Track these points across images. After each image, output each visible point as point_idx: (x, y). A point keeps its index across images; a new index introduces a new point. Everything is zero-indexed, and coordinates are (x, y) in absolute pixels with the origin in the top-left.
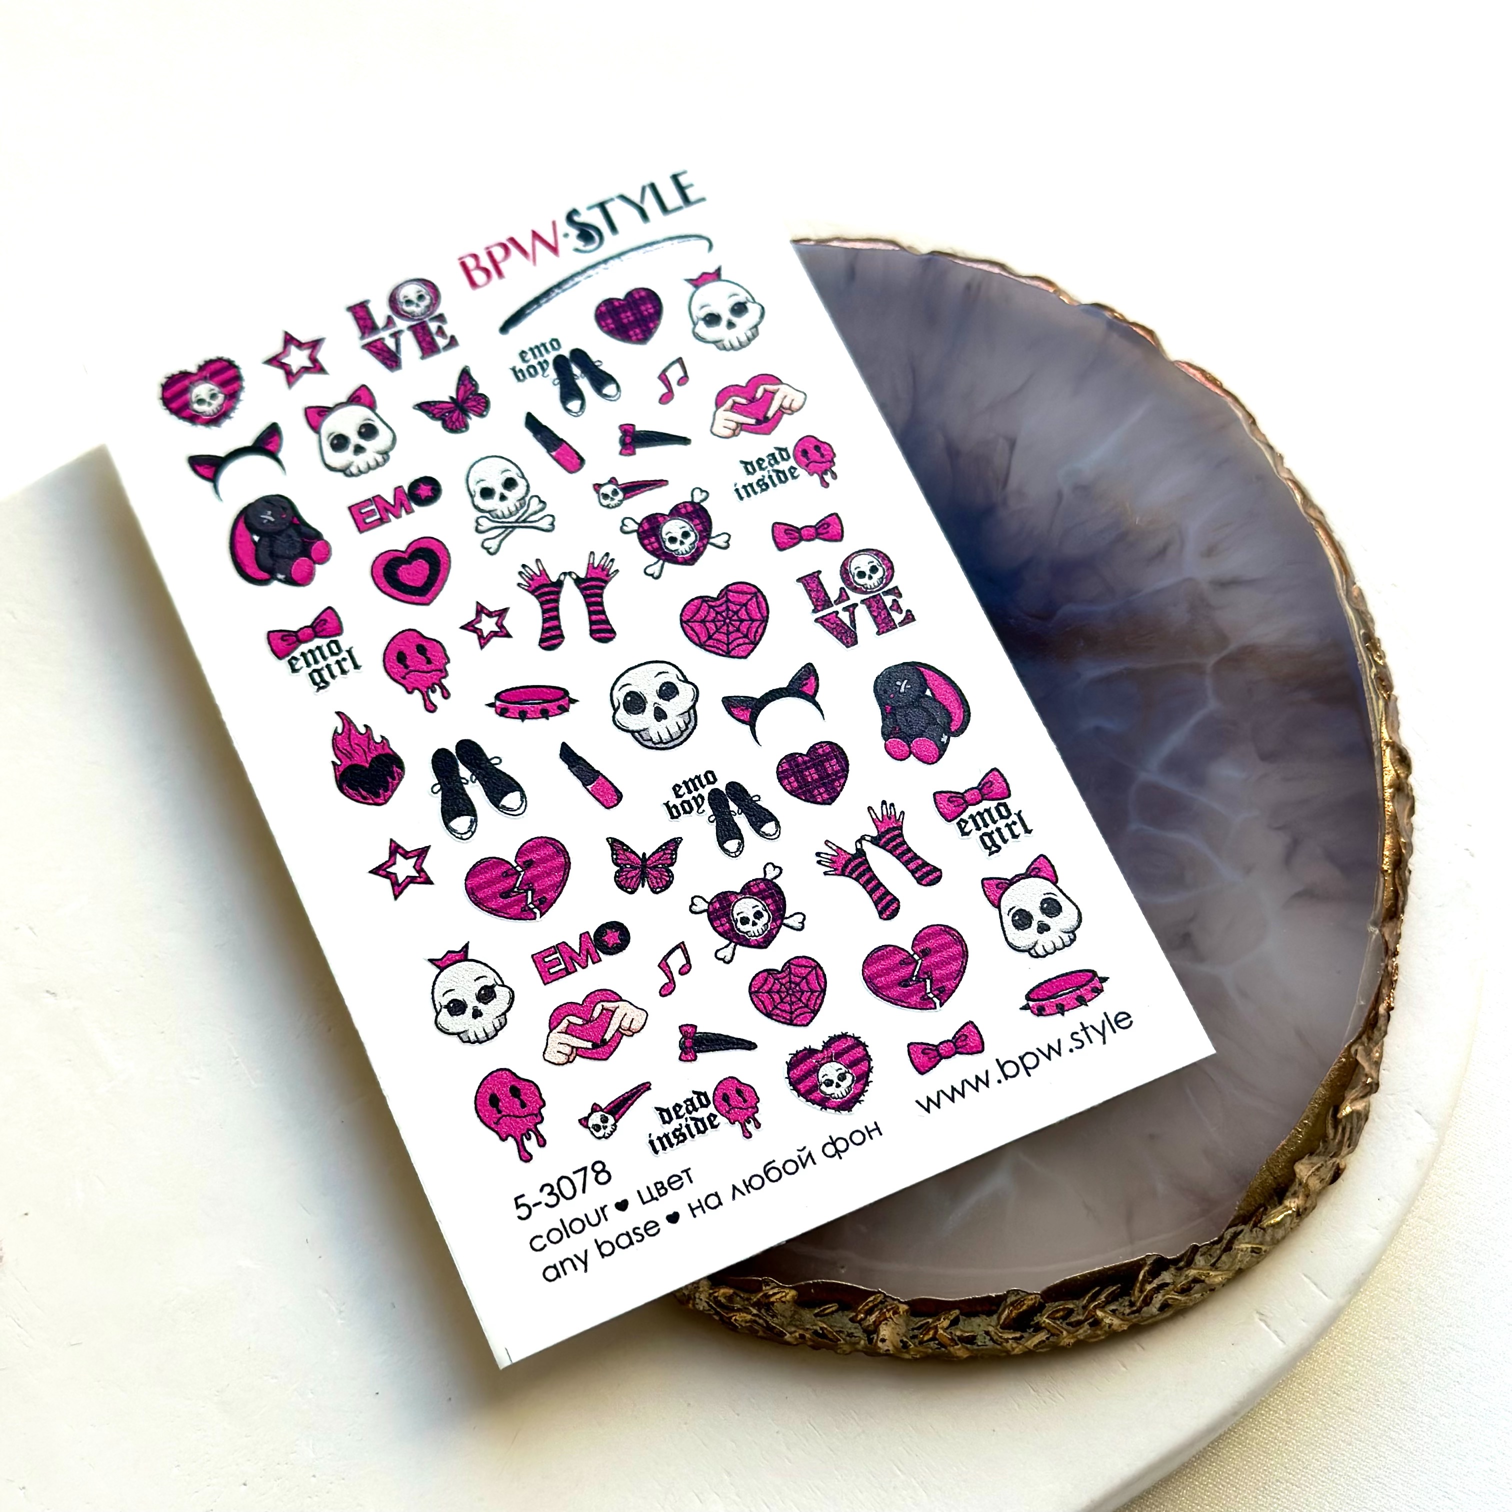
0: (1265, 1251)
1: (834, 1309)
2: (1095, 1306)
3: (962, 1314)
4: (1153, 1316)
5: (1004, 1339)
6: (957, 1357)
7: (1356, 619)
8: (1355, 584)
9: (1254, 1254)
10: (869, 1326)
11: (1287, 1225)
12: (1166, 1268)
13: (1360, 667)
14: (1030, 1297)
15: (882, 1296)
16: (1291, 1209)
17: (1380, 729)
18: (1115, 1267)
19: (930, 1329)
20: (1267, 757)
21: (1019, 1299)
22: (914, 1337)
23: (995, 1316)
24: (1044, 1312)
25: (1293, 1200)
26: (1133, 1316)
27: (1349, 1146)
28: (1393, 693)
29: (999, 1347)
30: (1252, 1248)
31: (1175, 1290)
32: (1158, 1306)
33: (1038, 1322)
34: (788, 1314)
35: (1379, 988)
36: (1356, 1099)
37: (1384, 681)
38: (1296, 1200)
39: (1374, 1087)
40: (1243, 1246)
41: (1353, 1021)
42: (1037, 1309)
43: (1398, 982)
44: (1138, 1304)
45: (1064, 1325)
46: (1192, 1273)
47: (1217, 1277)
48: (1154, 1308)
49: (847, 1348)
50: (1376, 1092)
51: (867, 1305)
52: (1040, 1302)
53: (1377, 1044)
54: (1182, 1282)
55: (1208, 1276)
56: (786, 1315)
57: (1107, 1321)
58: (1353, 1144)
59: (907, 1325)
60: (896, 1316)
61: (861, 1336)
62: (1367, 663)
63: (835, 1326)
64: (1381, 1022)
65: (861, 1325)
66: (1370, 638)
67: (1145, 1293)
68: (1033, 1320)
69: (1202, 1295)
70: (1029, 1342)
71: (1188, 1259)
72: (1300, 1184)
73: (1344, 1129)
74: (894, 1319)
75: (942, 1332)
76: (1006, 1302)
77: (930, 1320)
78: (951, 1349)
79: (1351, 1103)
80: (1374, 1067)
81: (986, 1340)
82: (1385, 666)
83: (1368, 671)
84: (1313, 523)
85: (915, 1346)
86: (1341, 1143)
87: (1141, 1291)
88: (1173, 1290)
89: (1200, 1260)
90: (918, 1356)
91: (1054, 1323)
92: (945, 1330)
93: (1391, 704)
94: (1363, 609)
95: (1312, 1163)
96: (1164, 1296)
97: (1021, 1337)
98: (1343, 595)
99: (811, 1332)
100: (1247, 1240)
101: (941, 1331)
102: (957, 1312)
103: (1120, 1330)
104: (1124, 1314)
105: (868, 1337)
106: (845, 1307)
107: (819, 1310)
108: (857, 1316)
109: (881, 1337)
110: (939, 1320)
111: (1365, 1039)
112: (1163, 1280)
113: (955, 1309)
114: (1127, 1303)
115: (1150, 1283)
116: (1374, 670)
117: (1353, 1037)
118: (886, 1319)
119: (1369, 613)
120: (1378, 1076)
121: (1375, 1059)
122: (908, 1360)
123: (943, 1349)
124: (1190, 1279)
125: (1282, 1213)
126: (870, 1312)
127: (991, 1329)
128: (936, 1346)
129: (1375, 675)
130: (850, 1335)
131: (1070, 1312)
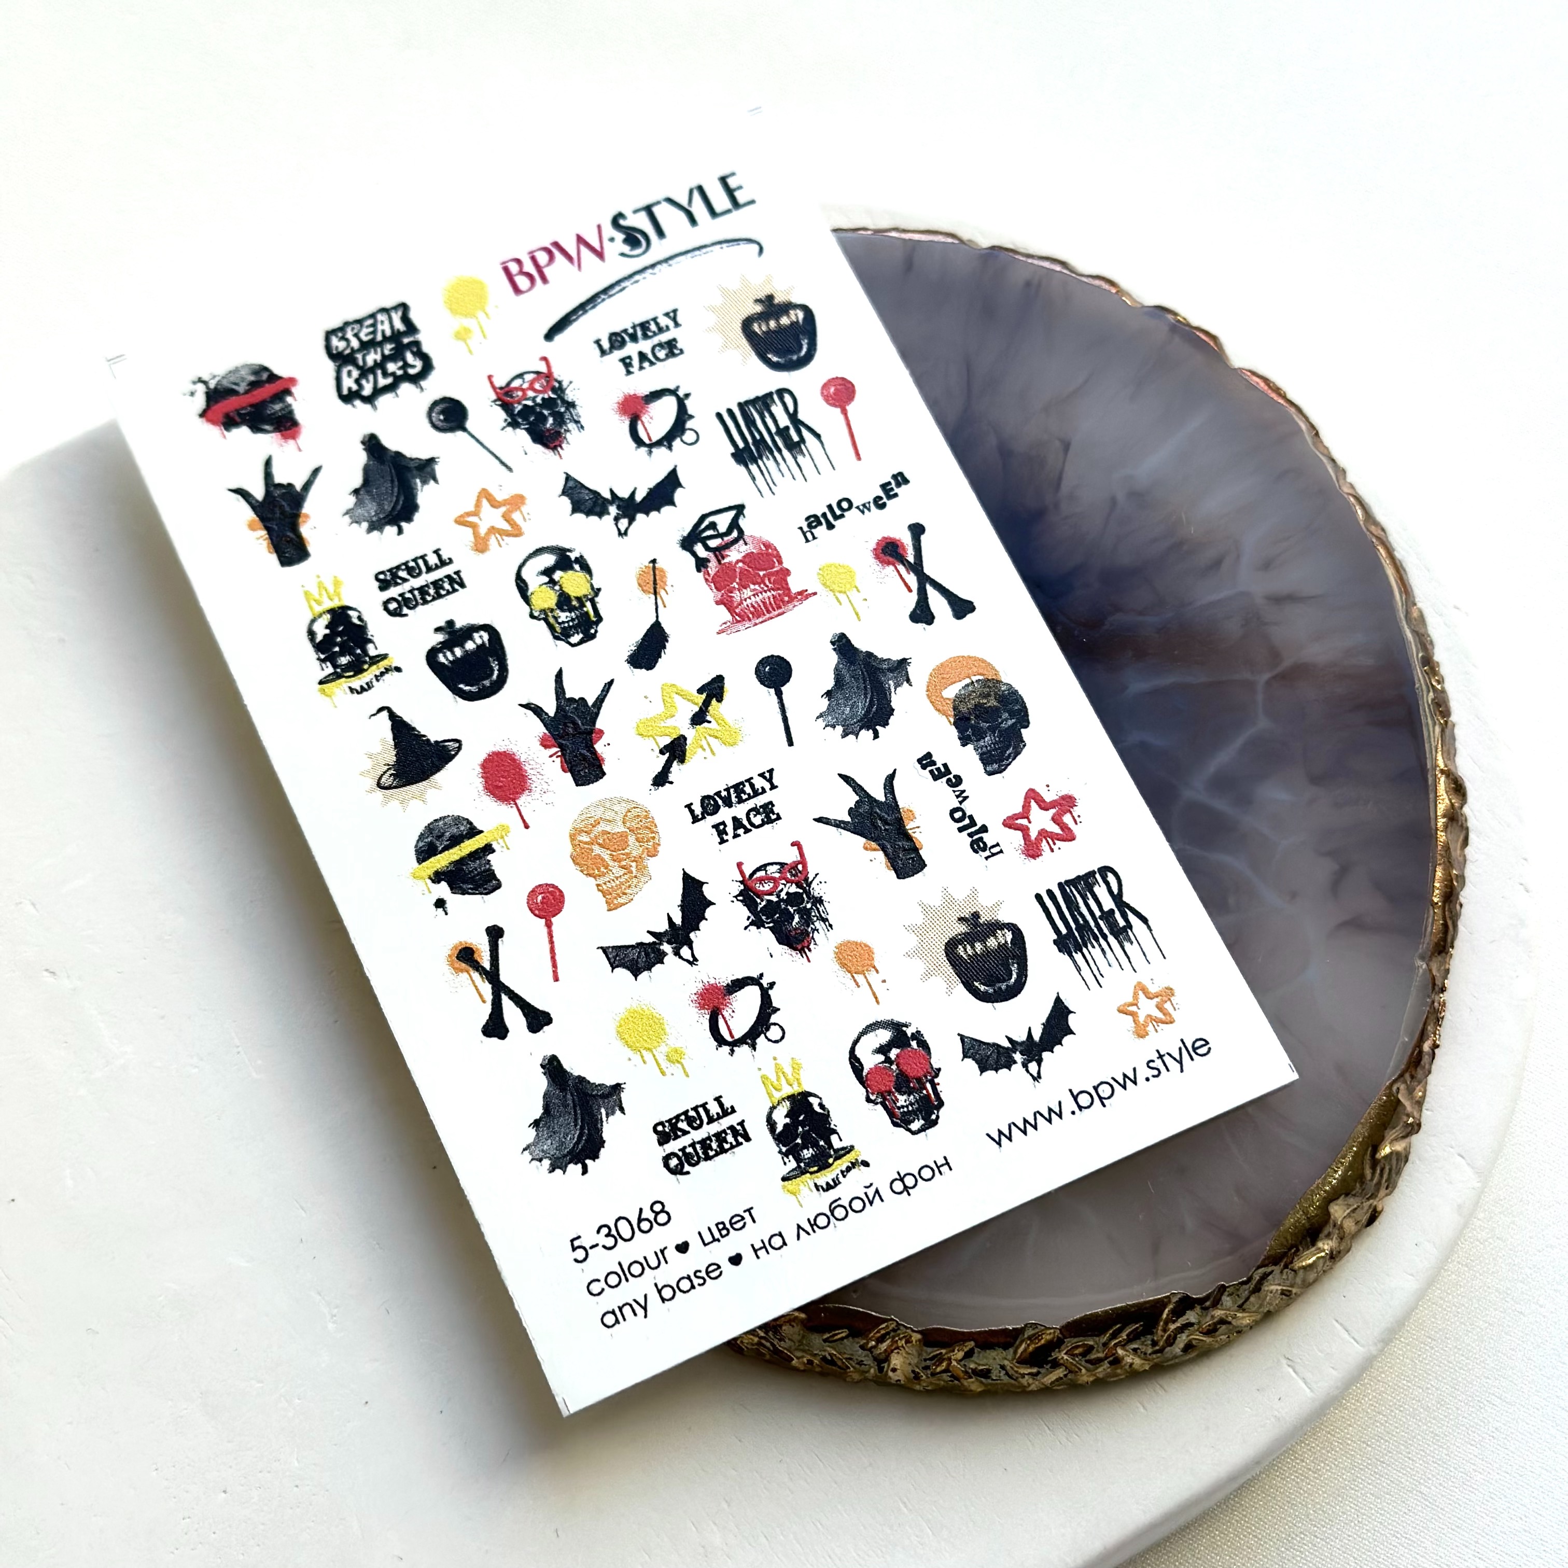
0: (1295, 1294)
1: (844, 1335)
2: (1115, 1344)
3: (977, 1346)
4: (1175, 1357)
5: (1020, 1374)
6: (971, 1391)
7: (1415, 641)
8: (1415, 604)
9: (1284, 1297)
10: (880, 1353)
11: (1319, 1269)
12: (1192, 1308)
13: (1417, 691)
14: (1048, 1332)
15: (895, 1324)
16: (1324, 1251)
17: (1436, 757)
18: (1139, 1303)
19: (943, 1360)
20: (1316, 780)
21: (1038, 1333)
22: (926, 1368)
23: (1011, 1350)
24: (1063, 1347)
25: (1326, 1242)
26: (1154, 1356)
27: (1387, 1188)
28: (1450, 719)
29: (1013, 1382)
30: (1282, 1290)
31: (1201, 1329)
32: (1182, 1345)
33: (1056, 1358)
34: (796, 1338)
35: (1425, 1024)
36: (1396, 1139)
37: (1442, 707)
38: (1330, 1242)
39: (1416, 1127)
40: (1274, 1288)
41: (1396, 1060)
42: (1055, 1344)
43: (1444, 1019)
44: (1161, 1343)
45: (1083, 1363)
46: (1218, 1313)
47: (1244, 1319)
48: (1178, 1348)
49: (856, 1377)
50: (1417, 1132)
51: (878, 1332)
52: (1058, 1337)
53: (1420, 1082)
54: (1207, 1322)
55: (1235, 1317)
56: (794, 1339)
57: (1129, 1360)
58: (1391, 1185)
59: (920, 1355)
60: (908, 1345)
61: (872, 1365)
62: (1424, 687)
63: (845, 1353)
64: (1426, 1059)
65: (872, 1353)
66: (1428, 662)
67: (1169, 1333)
68: (1052, 1356)
69: (1229, 1337)
70: (1045, 1379)
71: (1215, 1299)
72: (1335, 1226)
73: (1382, 1170)
74: (907, 1349)
75: (956, 1364)
76: (1024, 1335)
77: (944, 1351)
78: (965, 1383)
79: (1390, 1143)
80: (1416, 1106)
81: (1001, 1374)
82: (1443, 691)
83: (1425, 696)
84: (1374, 540)
85: (928, 1377)
86: (1379, 1184)
87: (1165, 1330)
88: (1198, 1330)
89: (1226, 1300)
90: (929, 1388)
91: (1073, 1359)
92: (959, 1361)
93: (1447, 732)
94: (1422, 631)
95: (1347, 1204)
96: (1188, 1336)
97: (1038, 1373)
98: (1402, 616)
99: (819, 1358)
100: (1276, 1282)
101: (954, 1363)
102: (972, 1344)
103: (1142, 1369)
104: (1145, 1354)
105: (879, 1365)
106: (855, 1333)
107: (828, 1335)
108: (868, 1343)
109: (892, 1366)
110: (953, 1351)
111: (1407, 1076)
112: (1188, 1319)
113: (970, 1340)
114: (1149, 1342)
115: (1174, 1322)
116: (1431, 694)
117: (1394, 1075)
118: (898, 1348)
119: (1429, 636)
120: (1420, 1116)
121: (1417, 1099)
122: (920, 1392)
123: (956, 1382)
124: (1216, 1320)
125: (1315, 1254)
126: (881, 1340)
127: (1006, 1363)
128: (949, 1379)
129: (1433, 700)
130: (860, 1363)
131: (1090, 1349)
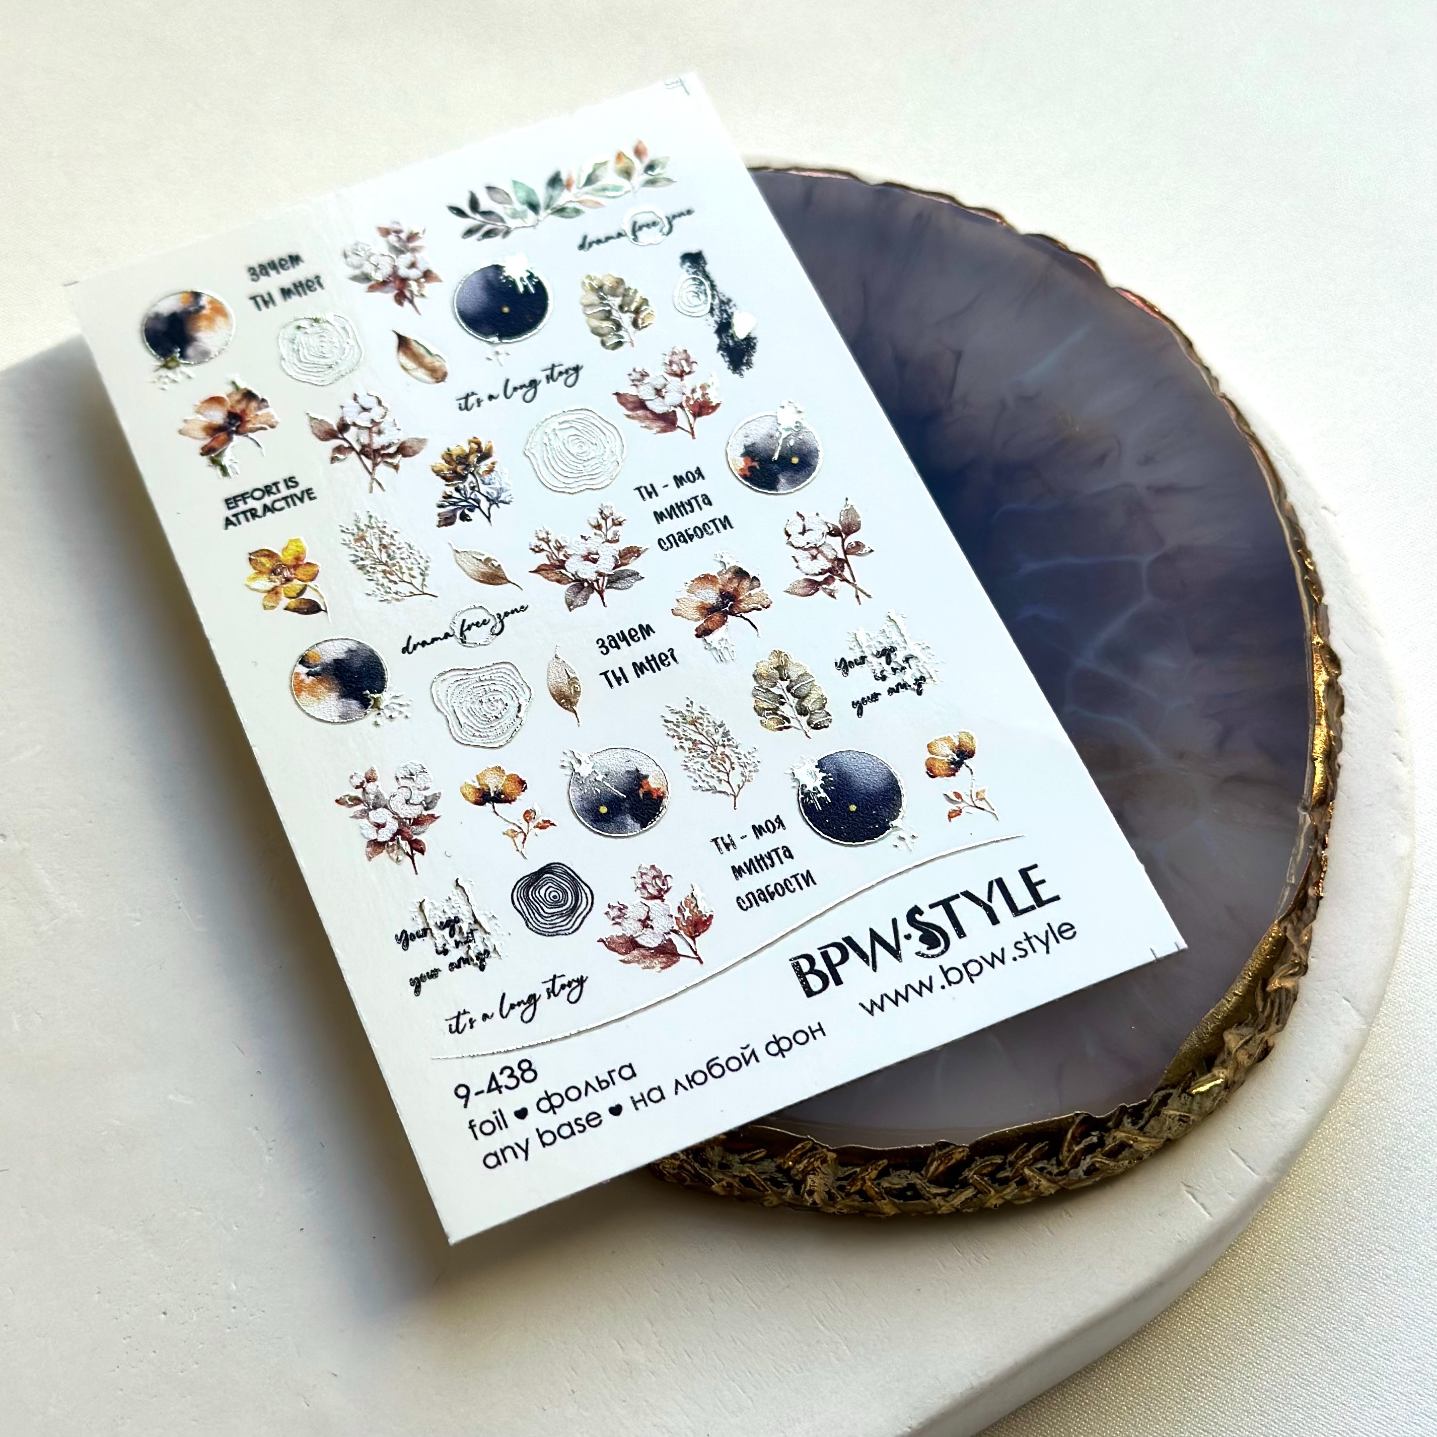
0: (1193, 1121)
1: (762, 1155)
2: (1022, 1163)
3: (891, 1164)
4: (1080, 1180)
5: (932, 1195)
6: (885, 1214)
7: (1288, 529)
8: (1287, 497)
9: (1182, 1123)
10: (796, 1175)
11: (1215, 1095)
12: (1095, 1128)
13: (1292, 573)
14: (959, 1151)
15: (812, 1143)
16: (1220, 1078)
18: (1043, 1124)
19: (857, 1179)
20: (1199, 650)
21: (949, 1151)
22: (841, 1188)
23: (923, 1170)
24: (971, 1167)
25: (1222, 1070)
26: (1059, 1178)
27: (1277, 1023)
28: (1323, 597)
29: (926, 1203)
30: (1180, 1115)
32: (1085, 1167)
33: (966, 1177)
35: (1309, 870)
36: (1284, 976)
37: (1315, 586)
38: (1225, 1070)
39: (1303, 968)
40: (1171, 1112)
42: (965, 1164)
44: (1066, 1164)
45: (992, 1183)
46: (1120, 1136)
47: (1144, 1144)
48: (1082, 1170)
49: (774, 1199)
50: (1305, 973)
51: (795, 1152)
52: (969, 1156)
53: (1306, 926)
54: (1110, 1144)
55: (1135, 1141)
57: (1035, 1180)
58: (1281, 1020)
59: (835, 1174)
60: (825, 1165)
62: (1298, 569)
63: (763, 1174)
64: (1311, 904)
66: (1301, 546)
67: (1073, 1153)
68: (961, 1175)
69: (1130, 1163)
70: (956, 1199)
71: (1116, 1120)
72: (1229, 1055)
73: (1273, 1004)
74: (823, 1169)
76: (935, 1154)
77: (858, 1170)
78: (878, 1203)
79: (1280, 978)
80: (1303, 948)
82: (1316, 572)
83: (1299, 575)
84: (1247, 439)
85: (843, 1199)
86: (1270, 1018)
87: (1070, 1151)
88: (1101, 1153)
89: (1128, 1122)
90: (845, 1211)
91: (981, 1179)
92: (872, 1181)
93: (1321, 608)
94: (1293, 519)
95: (1241, 1034)
96: (1091, 1158)
97: (949, 1193)
98: (1276, 507)
99: (737, 1180)
100: (1175, 1106)
101: (868, 1183)
103: (1047, 1193)
104: (1051, 1175)
105: (795, 1188)
106: (773, 1154)
107: (748, 1156)
108: (785, 1163)
109: (808, 1188)
110: (867, 1170)
111: (1294, 917)
112: (1091, 1141)
113: (884, 1159)
114: (1055, 1163)
115: (1078, 1144)
116: (1305, 574)
117: (1282, 914)
118: (814, 1168)
119: (1299, 524)
120: (1307, 959)
121: (1304, 941)
123: (870, 1204)
124: (1118, 1142)
125: (1211, 1082)
126: (797, 1161)
128: (863, 1200)
129: (1307, 579)
131: (998, 1168)
